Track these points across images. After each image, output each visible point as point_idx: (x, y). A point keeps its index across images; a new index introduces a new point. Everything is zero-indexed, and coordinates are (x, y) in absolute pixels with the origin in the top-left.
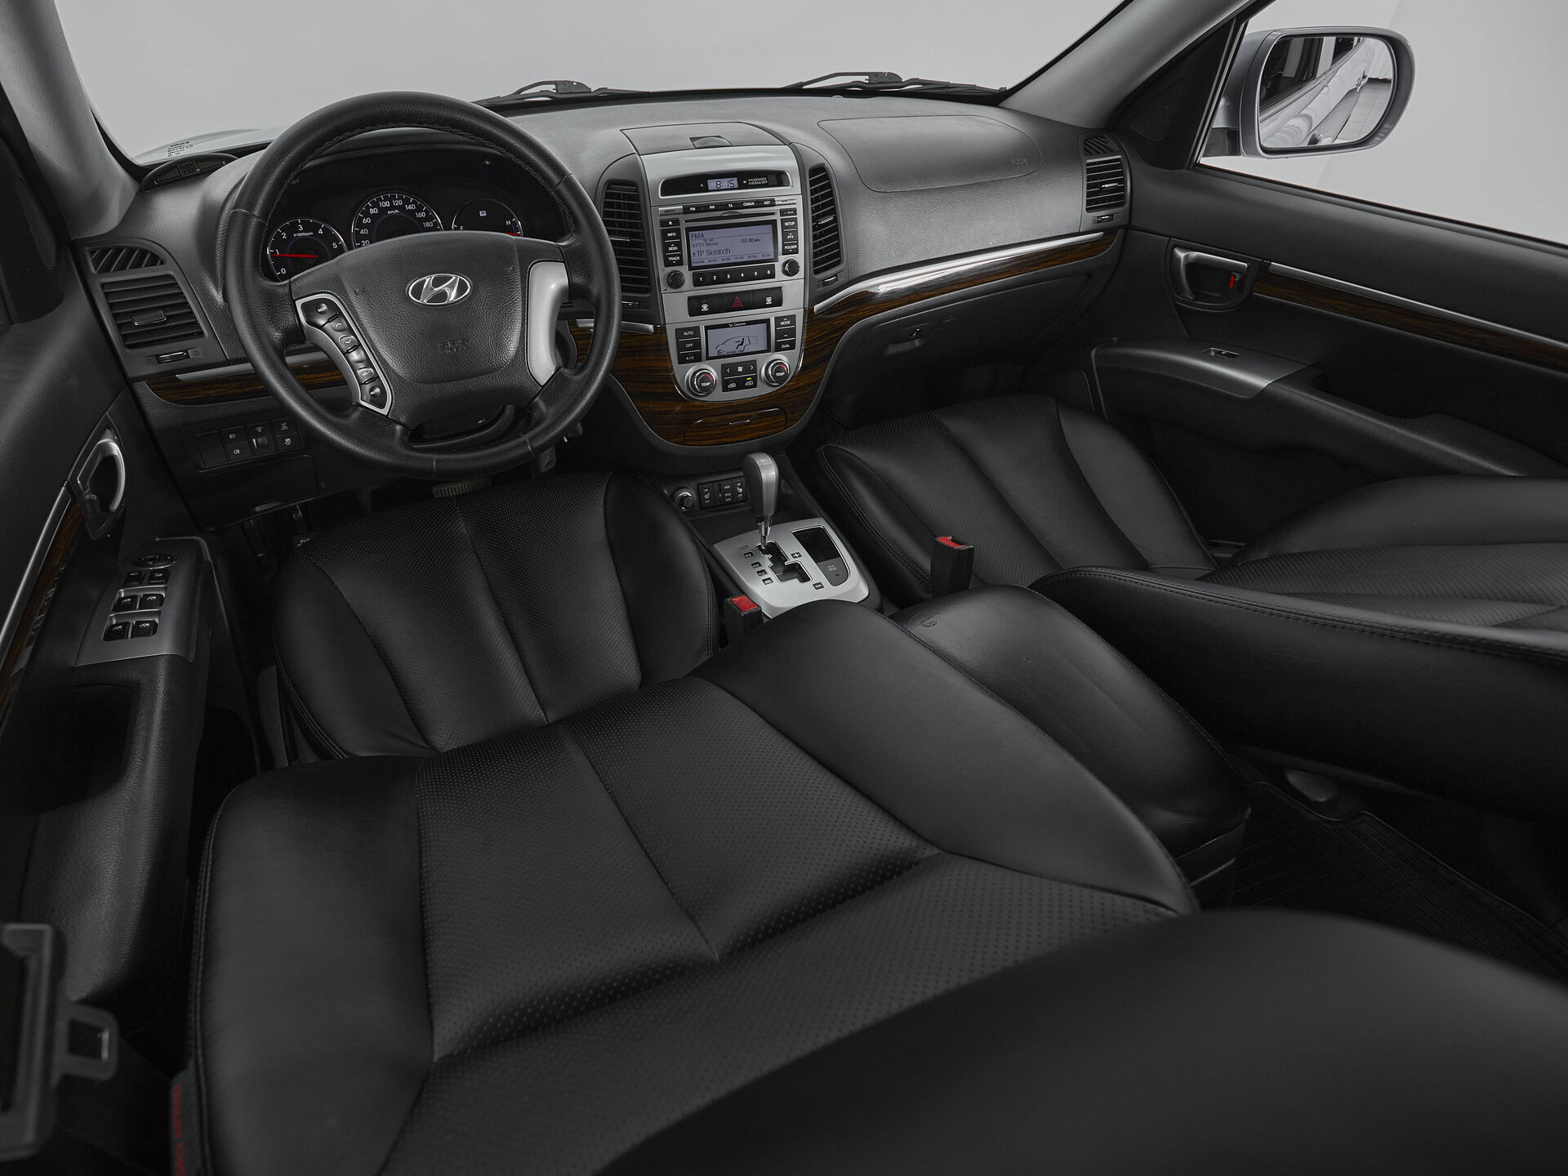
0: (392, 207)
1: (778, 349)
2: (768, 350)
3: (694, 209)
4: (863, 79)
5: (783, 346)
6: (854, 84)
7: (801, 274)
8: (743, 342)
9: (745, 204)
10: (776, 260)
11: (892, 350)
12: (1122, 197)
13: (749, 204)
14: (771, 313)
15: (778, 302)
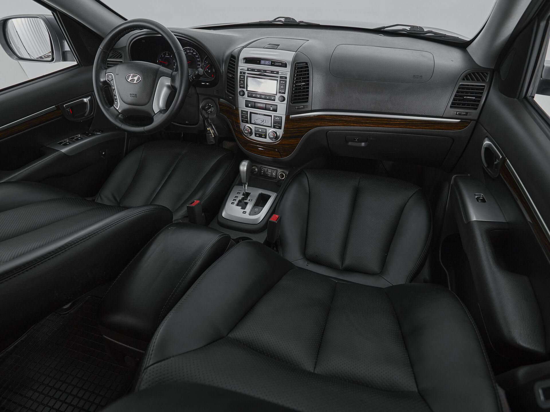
0: (190, 53)
1: (274, 127)
2: (271, 127)
3: (250, 70)
4: (408, 28)
5: (276, 127)
6: (403, 30)
7: (285, 102)
8: (263, 121)
9: (267, 72)
10: (276, 95)
11: (350, 143)
12: (478, 105)
13: (269, 72)
14: (273, 114)
15: (275, 110)
